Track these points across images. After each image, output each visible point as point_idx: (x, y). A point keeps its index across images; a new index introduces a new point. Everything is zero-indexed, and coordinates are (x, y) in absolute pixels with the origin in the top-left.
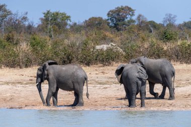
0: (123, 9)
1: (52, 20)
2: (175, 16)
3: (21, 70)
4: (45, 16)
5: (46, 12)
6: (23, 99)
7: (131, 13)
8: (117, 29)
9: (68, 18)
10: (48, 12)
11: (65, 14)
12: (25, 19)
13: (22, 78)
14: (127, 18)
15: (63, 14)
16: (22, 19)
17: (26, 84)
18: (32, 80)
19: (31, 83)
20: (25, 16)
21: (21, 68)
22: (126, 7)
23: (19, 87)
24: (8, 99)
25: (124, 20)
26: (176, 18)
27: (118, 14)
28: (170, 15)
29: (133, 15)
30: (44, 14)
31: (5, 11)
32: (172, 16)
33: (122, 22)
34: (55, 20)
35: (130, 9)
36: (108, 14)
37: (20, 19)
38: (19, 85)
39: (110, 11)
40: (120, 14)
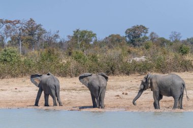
0: (138, 28)
1: (80, 37)
2: (179, 34)
3: (72, 79)
4: (74, 34)
5: (76, 30)
6: (79, 103)
7: (145, 31)
8: (133, 44)
9: (94, 35)
10: (78, 30)
11: (92, 32)
12: (57, 36)
13: (75, 85)
14: (142, 35)
15: (89, 32)
16: (54, 37)
17: (80, 90)
18: (83, 87)
19: (83, 90)
20: (57, 34)
21: (71, 77)
22: (141, 26)
23: (74, 93)
24: (66, 103)
25: (139, 37)
26: (180, 35)
27: (134, 32)
28: (175, 32)
29: (147, 33)
30: (74, 32)
31: (41, 30)
32: (177, 34)
33: (138, 39)
34: (83, 37)
35: (144, 27)
36: (126, 32)
37: (53, 37)
38: (74, 91)
39: (128, 30)
40: (136, 32)
